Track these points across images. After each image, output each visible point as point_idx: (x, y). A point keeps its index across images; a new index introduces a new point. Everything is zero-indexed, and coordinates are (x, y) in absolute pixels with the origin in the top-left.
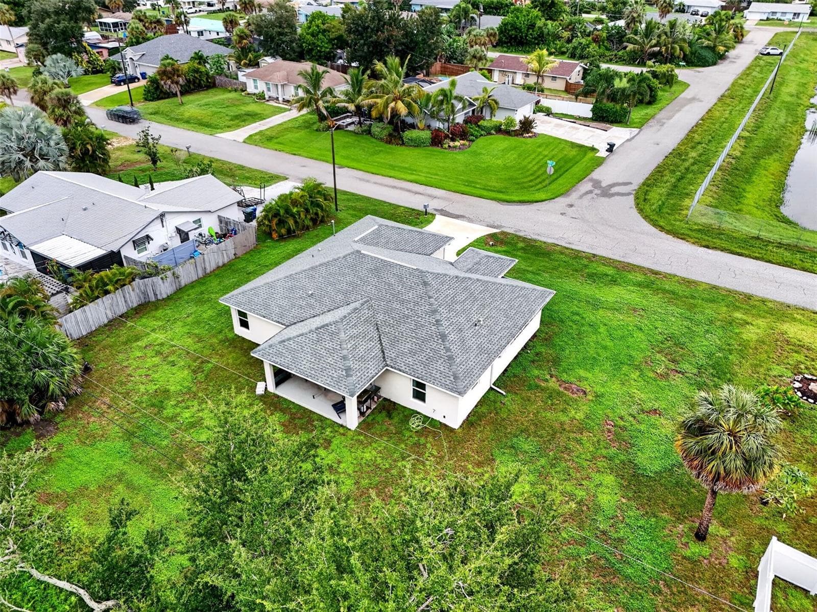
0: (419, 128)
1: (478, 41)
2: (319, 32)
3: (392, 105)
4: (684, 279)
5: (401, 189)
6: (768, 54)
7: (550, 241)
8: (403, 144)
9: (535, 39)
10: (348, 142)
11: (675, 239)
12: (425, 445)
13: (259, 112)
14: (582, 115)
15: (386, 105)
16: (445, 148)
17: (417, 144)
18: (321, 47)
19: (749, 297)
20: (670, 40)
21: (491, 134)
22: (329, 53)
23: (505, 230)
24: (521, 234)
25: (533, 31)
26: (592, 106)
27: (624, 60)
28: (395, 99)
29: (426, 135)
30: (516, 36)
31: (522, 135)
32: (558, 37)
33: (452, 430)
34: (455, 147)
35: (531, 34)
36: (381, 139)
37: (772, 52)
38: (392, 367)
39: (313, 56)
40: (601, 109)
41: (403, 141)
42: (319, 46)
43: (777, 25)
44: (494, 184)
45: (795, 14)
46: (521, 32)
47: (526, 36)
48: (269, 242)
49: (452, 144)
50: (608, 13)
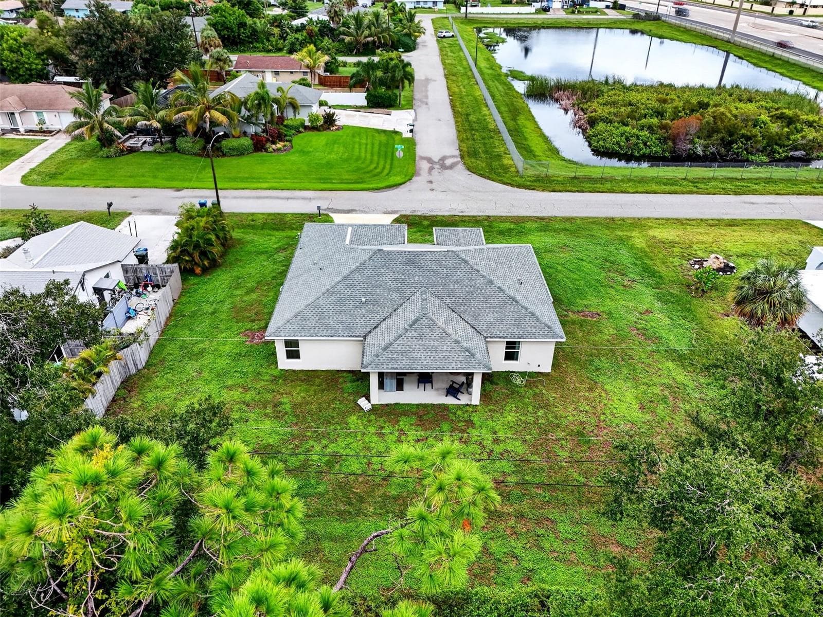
0: (234, 137)
1: (212, 43)
2: (20, 47)
3: (207, 114)
4: (563, 218)
5: (267, 197)
6: (444, 37)
7: (447, 214)
8: (224, 155)
9: (248, 37)
10: (157, 164)
11: (527, 191)
12: (541, 392)
13: (8, 149)
14: (358, 104)
15: (201, 116)
16: (271, 152)
17: (240, 152)
18: (30, 64)
19: (613, 219)
20: (380, 30)
21: (300, 132)
22: (42, 70)
23: (403, 213)
24: (419, 214)
25: (244, 29)
26: (365, 94)
27: (341, 52)
28: (208, 108)
29: (246, 142)
30: (229, 36)
31: (329, 129)
32: (269, 35)
33: (547, 375)
34: (278, 150)
35: (243, 33)
36: (195, 154)
37: (447, 35)
38: (491, 338)
39: (20, 75)
40: (376, 96)
41: (223, 152)
42: (27, 63)
43: (429, 12)
44: (346, 176)
45: (434, 2)
46: (233, 31)
47: (239, 35)
48: (193, 280)
49: (274, 146)
50: (290, 8)
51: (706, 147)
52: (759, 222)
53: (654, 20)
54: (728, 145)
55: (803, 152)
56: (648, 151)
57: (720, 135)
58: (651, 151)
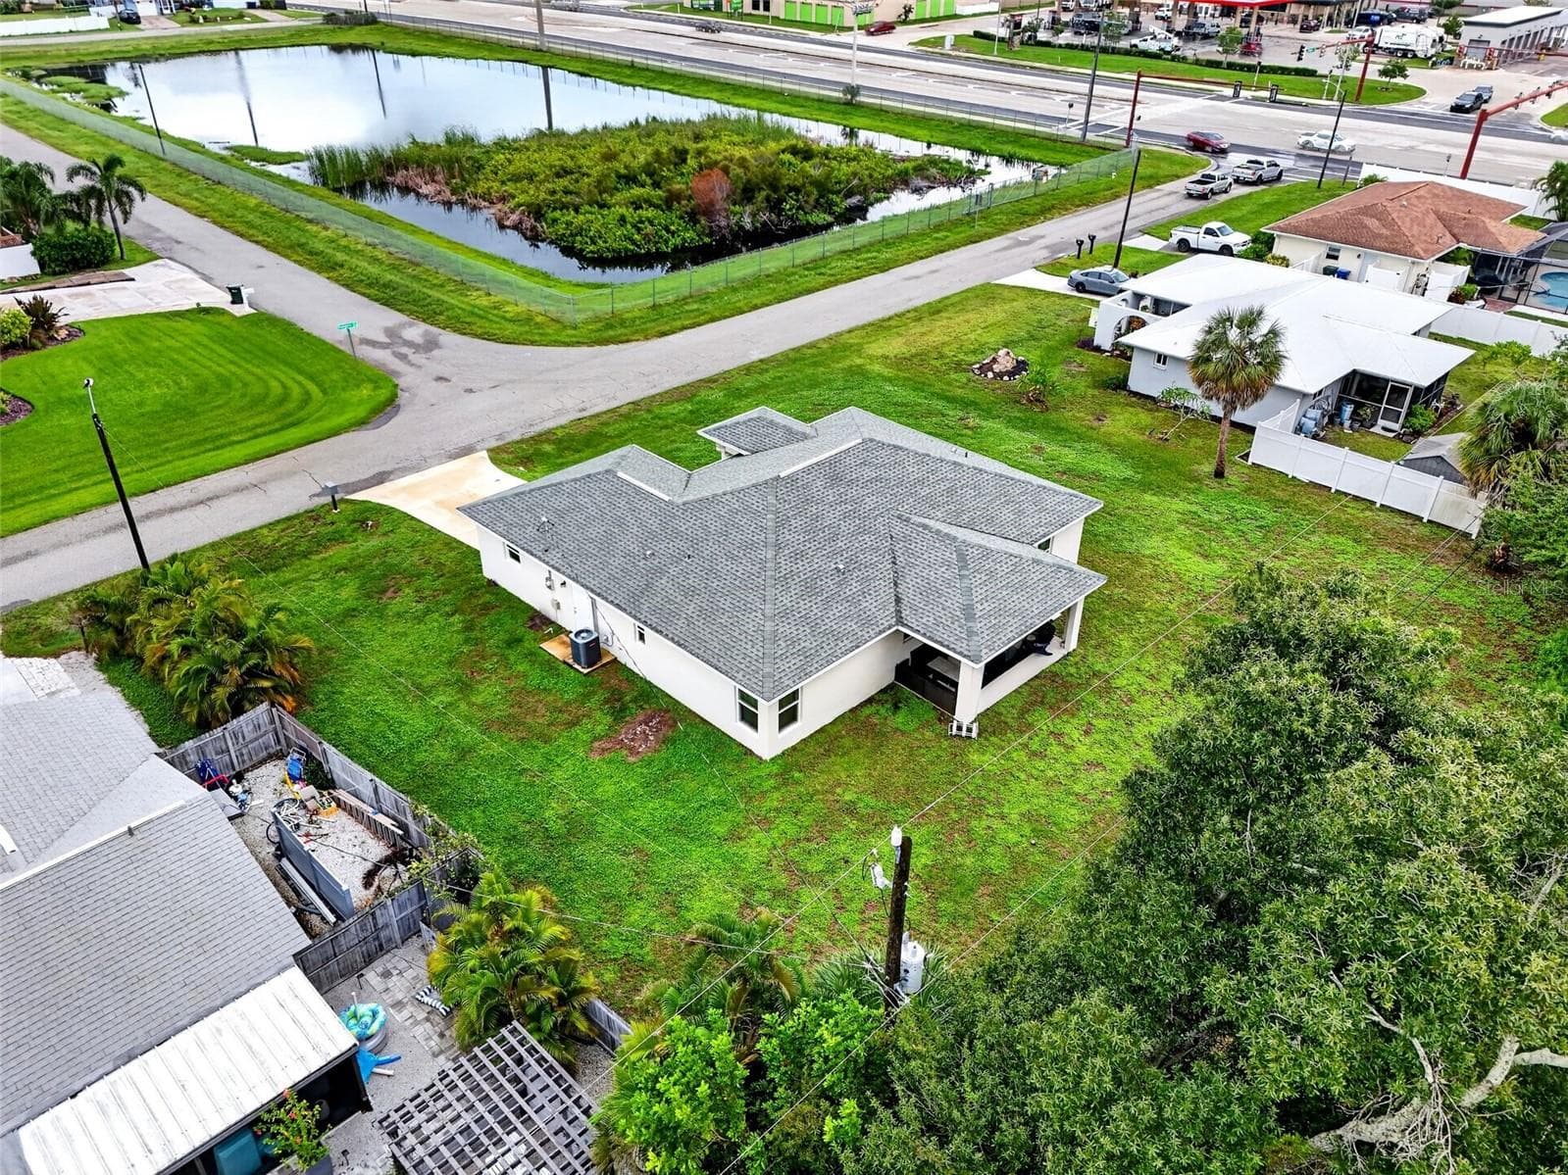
7: (560, 422)
23: (485, 447)
24: (514, 437)
26: (28, 247)
31: (53, 338)
40: (63, 247)
51: (754, 215)
52: (957, 299)
53: (367, 23)
54: (775, 206)
55: (859, 197)
56: (678, 241)
57: (764, 194)
58: (684, 239)
